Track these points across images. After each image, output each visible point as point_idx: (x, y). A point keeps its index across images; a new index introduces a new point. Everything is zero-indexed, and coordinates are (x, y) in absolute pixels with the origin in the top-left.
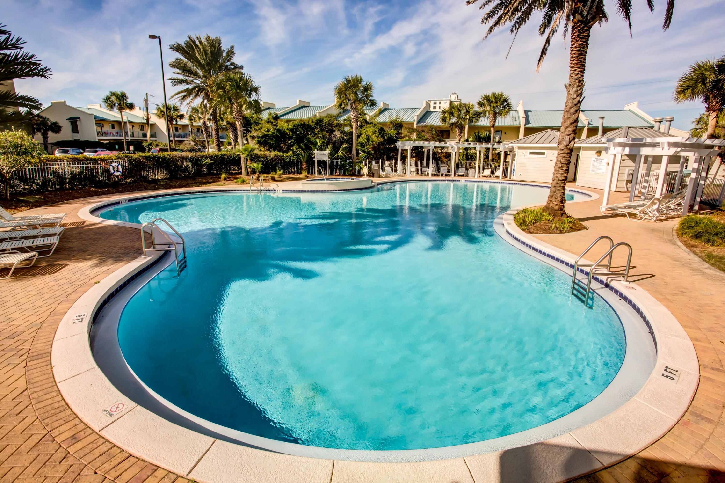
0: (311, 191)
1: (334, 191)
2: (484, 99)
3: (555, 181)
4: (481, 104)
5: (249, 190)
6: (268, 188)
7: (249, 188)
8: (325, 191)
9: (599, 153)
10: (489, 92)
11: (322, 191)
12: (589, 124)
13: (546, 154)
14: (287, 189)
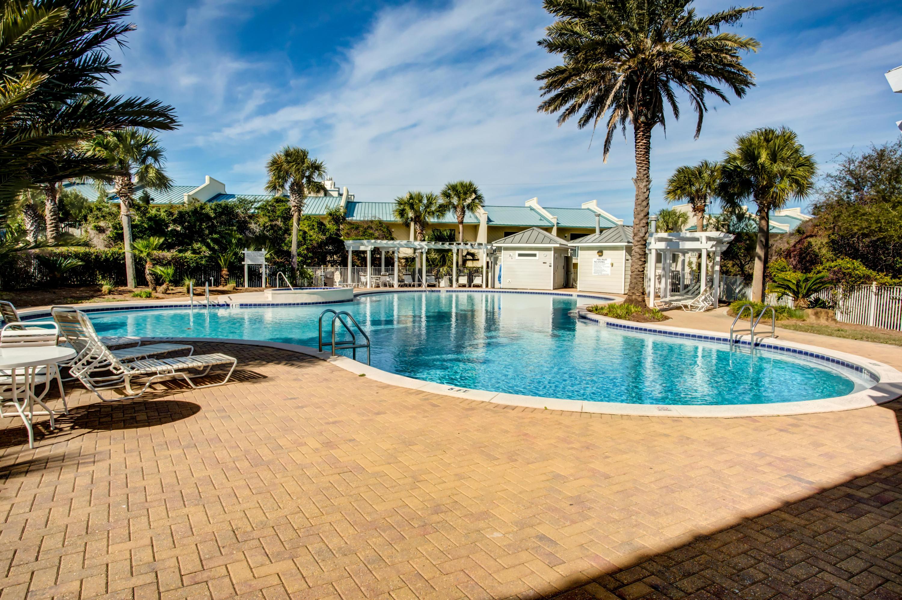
0: (286, 305)
1: (317, 303)
2: (449, 189)
3: (635, 273)
4: (446, 195)
5: (190, 306)
6: (216, 302)
7: (189, 302)
8: (306, 304)
9: (600, 252)
10: (455, 181)
11: (302, 304)
12: (558, 223)
13: (537, 255)
14: (249, 302)
